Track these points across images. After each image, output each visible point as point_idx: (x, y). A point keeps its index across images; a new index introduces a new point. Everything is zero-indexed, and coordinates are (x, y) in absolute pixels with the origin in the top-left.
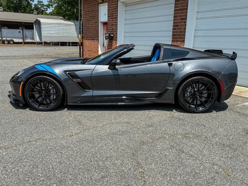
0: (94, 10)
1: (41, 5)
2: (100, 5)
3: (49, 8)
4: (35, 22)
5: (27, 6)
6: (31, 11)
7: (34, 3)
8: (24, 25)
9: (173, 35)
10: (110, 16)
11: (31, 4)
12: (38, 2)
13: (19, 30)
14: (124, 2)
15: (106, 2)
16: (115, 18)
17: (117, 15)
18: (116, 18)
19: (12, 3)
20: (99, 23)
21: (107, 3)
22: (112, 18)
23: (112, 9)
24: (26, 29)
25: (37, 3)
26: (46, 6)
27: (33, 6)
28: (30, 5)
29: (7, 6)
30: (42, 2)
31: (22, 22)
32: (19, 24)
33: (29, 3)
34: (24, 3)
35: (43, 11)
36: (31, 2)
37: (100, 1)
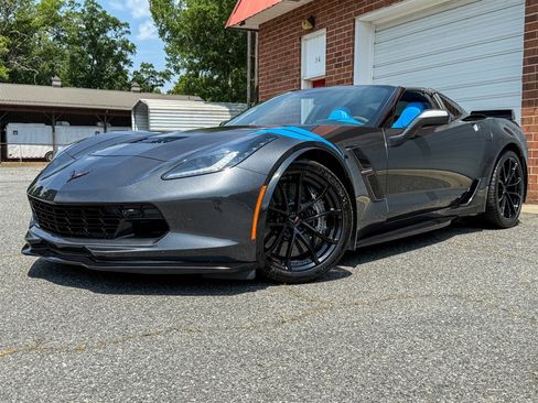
0: (289, 53)
1: (147, 72)
2: (306, 37)
3: (168, 79)
4: (135, 108)
5: (116, 77)
6: (127, 87)
7: (131, 70)
8: (108, 117)
9: (525, 87)
10: (334, 61)
11: (126, 71)
12: (143, 65)
13: (97, 129)
14: (370, 22)
15: (321, 27)
16: (345, 64)
17: (353, 56)
18: (351, 63)
19: (82, 70)
20: (302, 82)
21: (324, 30)
22: (340, 66)
23: (339, 43)
24: (113, 125)
25: (139, 70)
26: (161, 74)
27: (130, 78)
28: (124, 73)
29: (71, 75)
30: (151, 66)
31: (104, 111)
32: (96, 114)
33: (120, 68)
34: (111, 69)
35: (153, 86)
36: (126, 67)
37: (306, 26)
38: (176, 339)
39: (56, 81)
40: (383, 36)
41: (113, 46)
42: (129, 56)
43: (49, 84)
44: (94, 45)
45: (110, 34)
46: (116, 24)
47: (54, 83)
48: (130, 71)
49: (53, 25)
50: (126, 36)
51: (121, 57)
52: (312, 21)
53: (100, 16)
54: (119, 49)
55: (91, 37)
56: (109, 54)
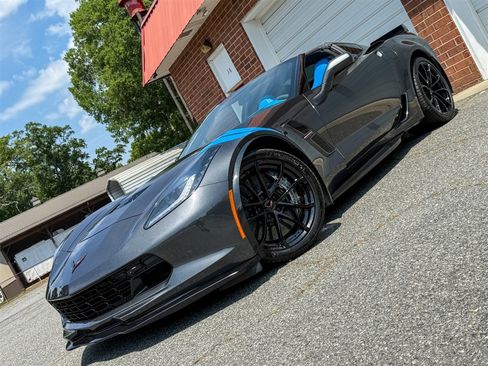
0: (203, 79)
1: (103, 155)
2: (210, 59)
3: (123, 152)
4: (108, 188)
5: (81, 172)
6: (93, 175)
8: (91, 207)
10: (242, 65)
11: (87, 164)
12: (97, 152)
14: (254, 19)
15: (218, 45)
16: (252, 62)
17: (255, 52)
18: (256, 59)
19: (51, 181)
20: (227, 95)
21: (222, 45)
22: (249, 66)
25: (96, 156)
26: (115, 151)
27: (93, 167)
28: (86, 166)
29: (45, 191)
30: (104, 148)
32: (81, 210)
33: (81, 164)
34: (73, 168)
35: (114, 164)
36: (85, 161)
37: (206, 50)
38: (221, 352)
39: (35, 201)
40: (270, 24)
41: (66, 149)
42: (83, 151)
43: (32, 206)
44: (50, 157)
45: (59, 141)
46: (59, 131)
47: (35, 204)
48: (90, 161)
49: (9, 158)
50: (72, 136)
51: (77, 154)
52: (208, 43)
53: (43, 132)
54: (72, 149)
55: (45, 152)
56: (67, 157)
